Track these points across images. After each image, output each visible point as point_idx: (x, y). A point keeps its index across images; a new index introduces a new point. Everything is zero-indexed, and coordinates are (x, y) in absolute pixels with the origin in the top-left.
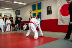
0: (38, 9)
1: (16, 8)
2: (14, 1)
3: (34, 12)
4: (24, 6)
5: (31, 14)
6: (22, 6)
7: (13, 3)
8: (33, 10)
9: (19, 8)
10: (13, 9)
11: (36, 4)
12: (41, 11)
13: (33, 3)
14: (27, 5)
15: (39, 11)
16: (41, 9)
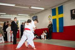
0: (59, 14)
1: (33, 14)
2: (31, 6)
3: (55, 17)
4: (42, 11)
5: (50, 20)
6: (40, 11)
7: (30, 8)
8: (53, 16)
9: (37, 13)
10: (30, 16)
11: (57, 8)
12: (63, 15)
13: (53, 7)
14: (45, 10)
15: (60, 16)
16: (62, 13)
